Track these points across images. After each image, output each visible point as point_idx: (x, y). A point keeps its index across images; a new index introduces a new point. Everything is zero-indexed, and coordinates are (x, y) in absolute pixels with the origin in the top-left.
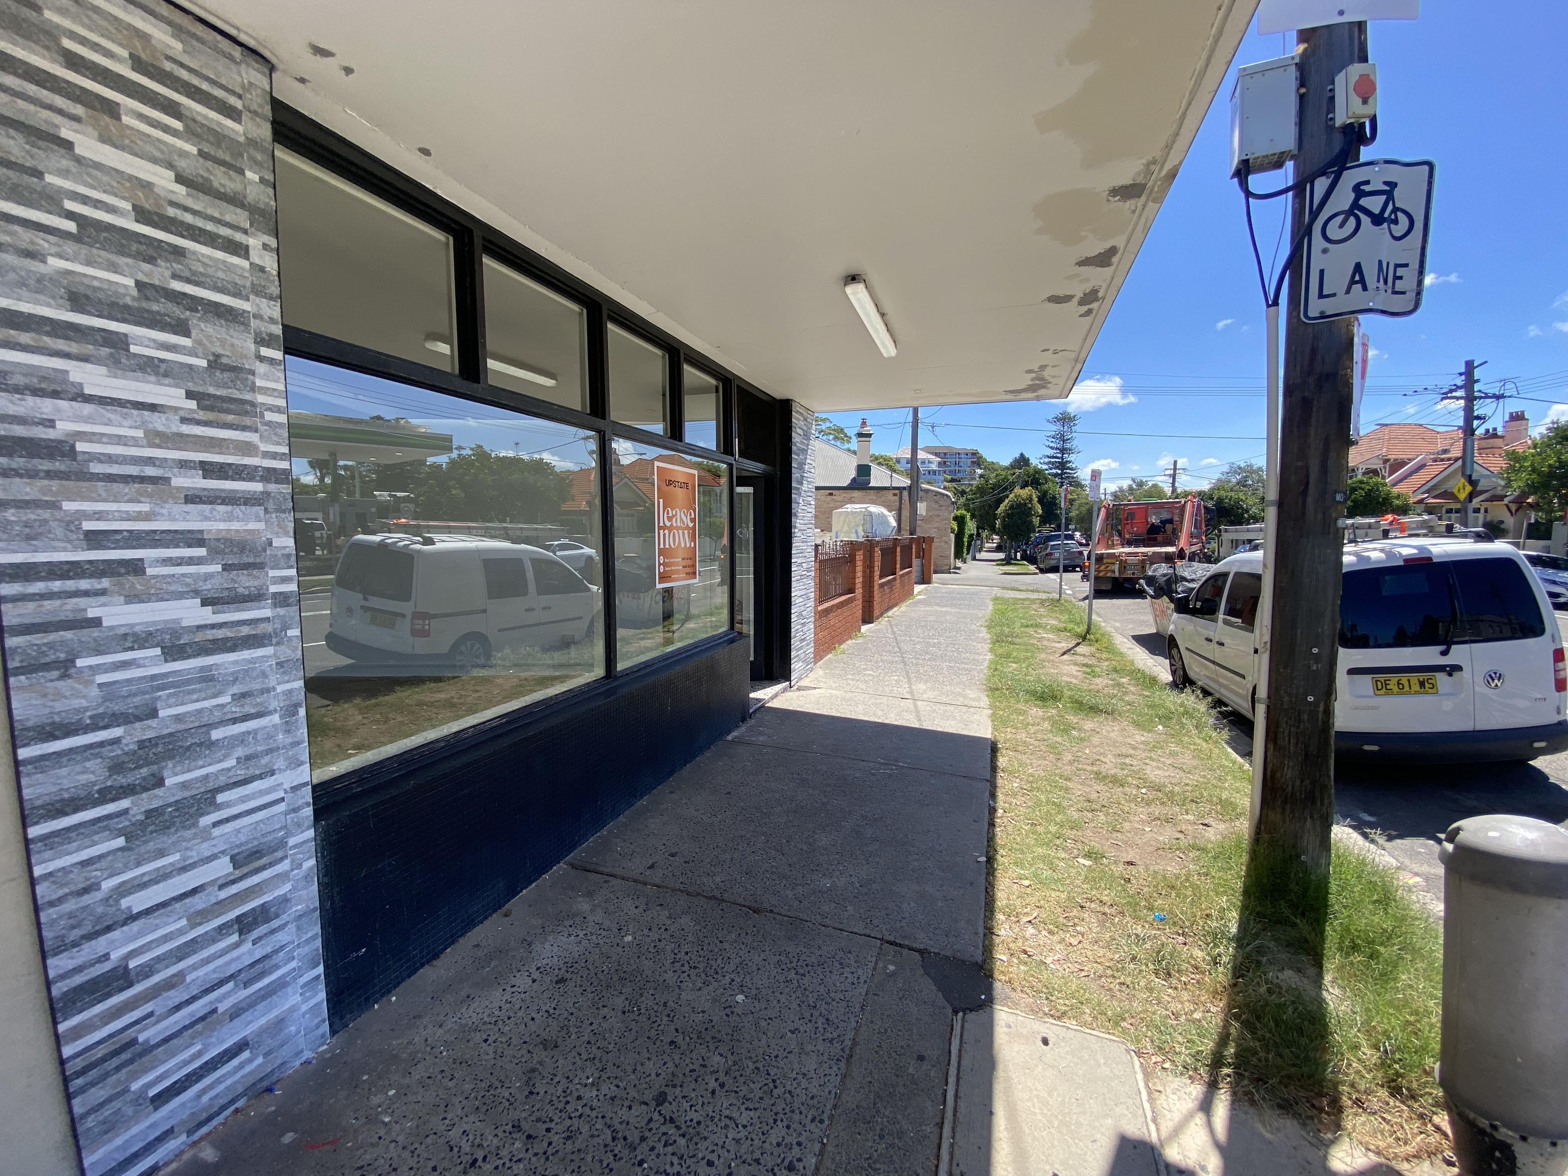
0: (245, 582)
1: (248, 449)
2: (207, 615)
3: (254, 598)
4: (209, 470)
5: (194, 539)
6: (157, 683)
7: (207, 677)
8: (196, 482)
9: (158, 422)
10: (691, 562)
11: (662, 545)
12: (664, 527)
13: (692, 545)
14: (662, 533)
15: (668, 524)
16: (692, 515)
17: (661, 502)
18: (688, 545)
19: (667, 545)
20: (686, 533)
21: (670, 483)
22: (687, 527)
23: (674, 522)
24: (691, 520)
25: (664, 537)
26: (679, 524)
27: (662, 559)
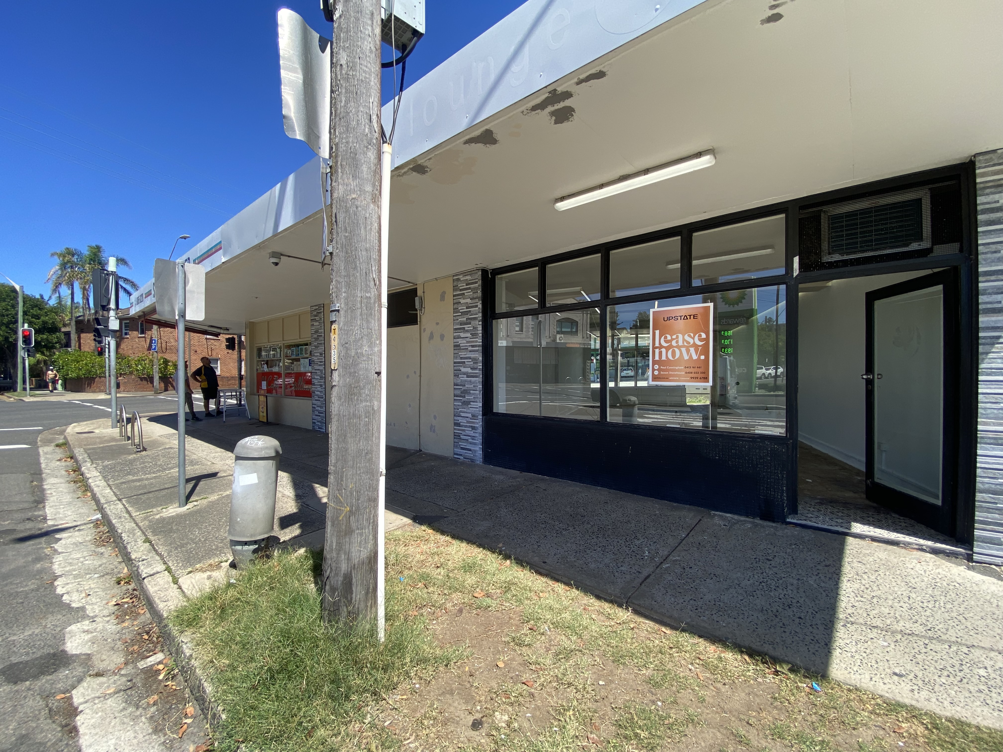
0: (476, 366)
1: (477, 342)
2: (471, 371)
3: (476, 369)
4: (473, 346)
5: (470, 358)
6: (466, 381)
7: (470, 382)
8: (470, 348)
9: (467, 339)
10: (700, 370)
11: (657, 358)
12: (661, 347)
13: (703, 357)
14: (657, 351)
15: (665, 345)
16: (704, 336)
17: (657, 332)
18: (695, 357)
19: (664, 358)
20: (692, 350)
21: (669, 319)
22: (694, 345)
23: (674, 343)
24: (701, 340)
25: (660, 353)
26: (680, 343)
27: (656, 367)
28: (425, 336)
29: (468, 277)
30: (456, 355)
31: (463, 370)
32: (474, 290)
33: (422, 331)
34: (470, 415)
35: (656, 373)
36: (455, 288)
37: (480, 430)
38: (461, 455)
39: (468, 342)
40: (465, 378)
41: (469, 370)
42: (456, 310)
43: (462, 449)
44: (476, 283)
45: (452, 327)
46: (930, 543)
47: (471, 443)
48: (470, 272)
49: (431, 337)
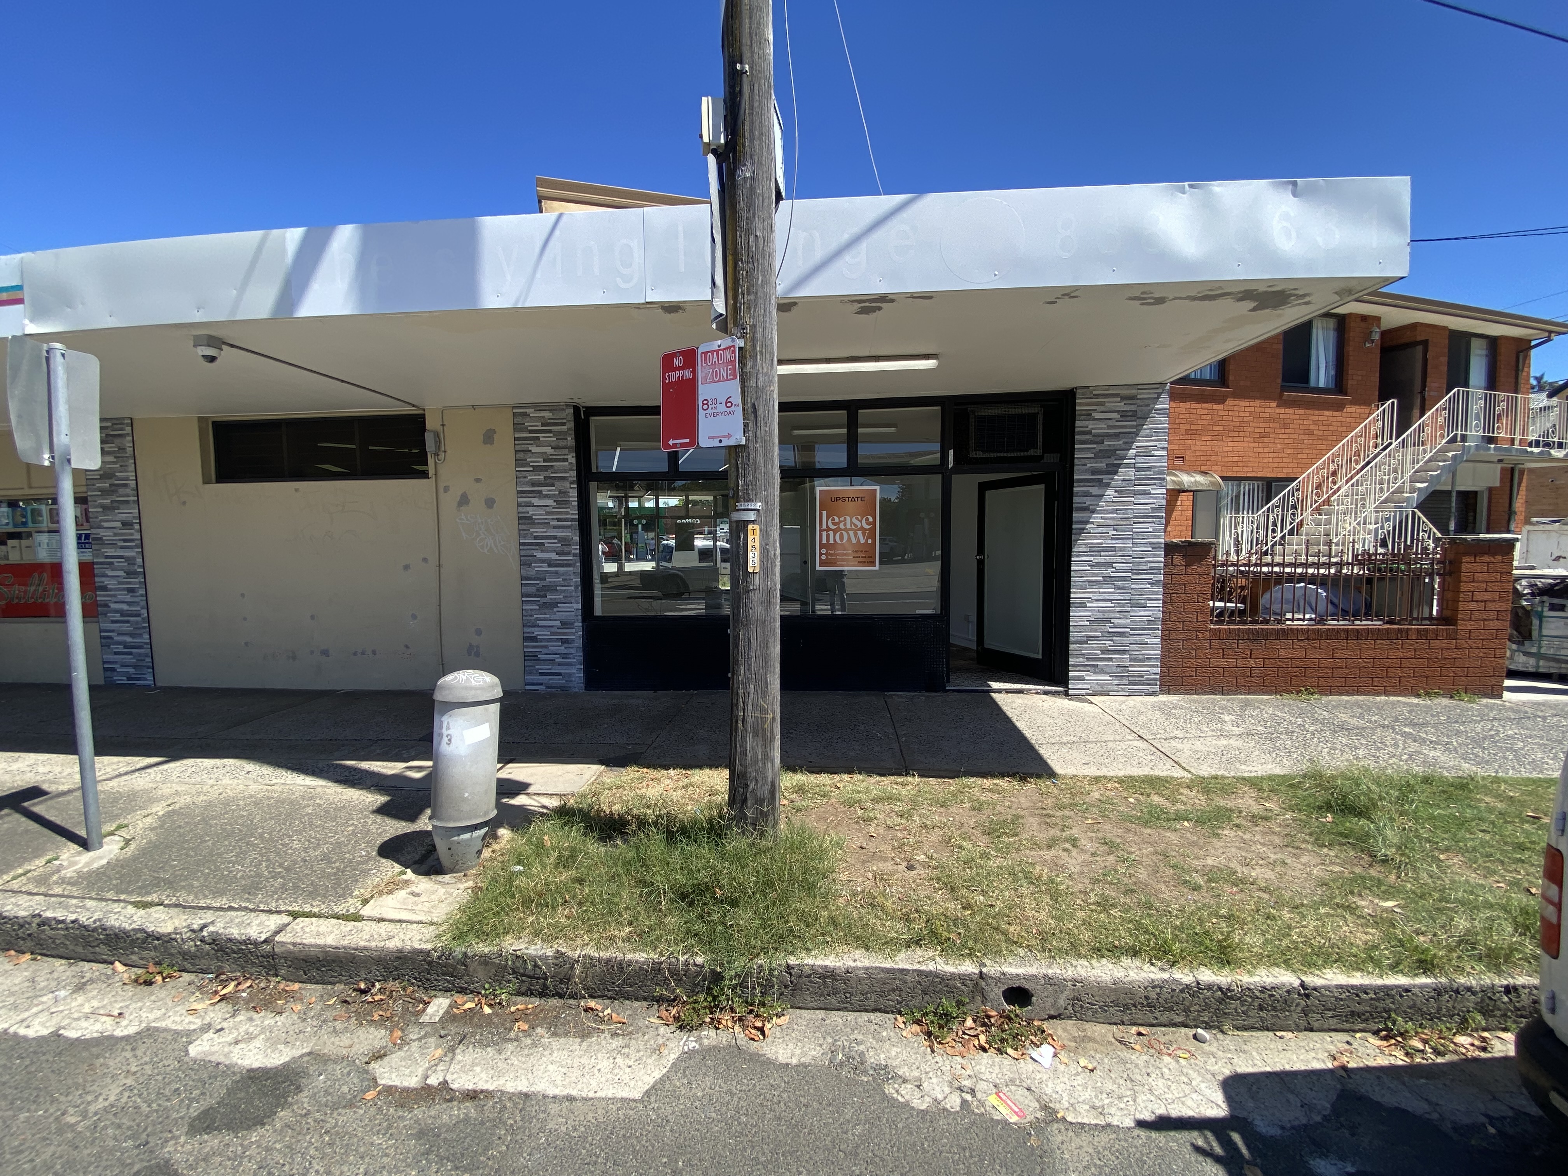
0: (566, 549)
1: (567, 513)
2: (557, 557)
3: (568, 553)
4: (558, 520)
5: (555, 537)
6: (547, 572)
7: (557, 573)
8: (555, 523)
9: (548, 509)
10: (867, 554)
11: (824, 541)
12: (828, 529)
13: (870, 541)
14: (824, 533)
15: (833, 527)
16: (871, 519)
17: (824, 513)
18: (862, 541)
19: (832, 541)
20: (860, 533)
21: (836, 499)
22: (862, 528)
23: (842, 526)
24: (868, 523)
25: (828, 536)
26: (848, 526)
27: (824, 551)
28: (449, 501)
29: (547, 414)
30: (522, 533)
31: (540, 555)
32: (561, 436)
33: (441, 490)
34: (558, 623)
35: (824, 557)
36: (517, 427)
37: (579, 643)
38: (541, 684)
39: (548, 513)
40: (545, 567)
41: (553, 556)
42: (519, 462)
43: (542, 674)
44: (563, 424)
45: (512, 490)
46: (1042, 687)
47: (560, 664)
48: (552, 407)
49: (464, 500)
